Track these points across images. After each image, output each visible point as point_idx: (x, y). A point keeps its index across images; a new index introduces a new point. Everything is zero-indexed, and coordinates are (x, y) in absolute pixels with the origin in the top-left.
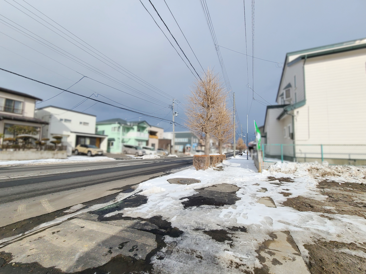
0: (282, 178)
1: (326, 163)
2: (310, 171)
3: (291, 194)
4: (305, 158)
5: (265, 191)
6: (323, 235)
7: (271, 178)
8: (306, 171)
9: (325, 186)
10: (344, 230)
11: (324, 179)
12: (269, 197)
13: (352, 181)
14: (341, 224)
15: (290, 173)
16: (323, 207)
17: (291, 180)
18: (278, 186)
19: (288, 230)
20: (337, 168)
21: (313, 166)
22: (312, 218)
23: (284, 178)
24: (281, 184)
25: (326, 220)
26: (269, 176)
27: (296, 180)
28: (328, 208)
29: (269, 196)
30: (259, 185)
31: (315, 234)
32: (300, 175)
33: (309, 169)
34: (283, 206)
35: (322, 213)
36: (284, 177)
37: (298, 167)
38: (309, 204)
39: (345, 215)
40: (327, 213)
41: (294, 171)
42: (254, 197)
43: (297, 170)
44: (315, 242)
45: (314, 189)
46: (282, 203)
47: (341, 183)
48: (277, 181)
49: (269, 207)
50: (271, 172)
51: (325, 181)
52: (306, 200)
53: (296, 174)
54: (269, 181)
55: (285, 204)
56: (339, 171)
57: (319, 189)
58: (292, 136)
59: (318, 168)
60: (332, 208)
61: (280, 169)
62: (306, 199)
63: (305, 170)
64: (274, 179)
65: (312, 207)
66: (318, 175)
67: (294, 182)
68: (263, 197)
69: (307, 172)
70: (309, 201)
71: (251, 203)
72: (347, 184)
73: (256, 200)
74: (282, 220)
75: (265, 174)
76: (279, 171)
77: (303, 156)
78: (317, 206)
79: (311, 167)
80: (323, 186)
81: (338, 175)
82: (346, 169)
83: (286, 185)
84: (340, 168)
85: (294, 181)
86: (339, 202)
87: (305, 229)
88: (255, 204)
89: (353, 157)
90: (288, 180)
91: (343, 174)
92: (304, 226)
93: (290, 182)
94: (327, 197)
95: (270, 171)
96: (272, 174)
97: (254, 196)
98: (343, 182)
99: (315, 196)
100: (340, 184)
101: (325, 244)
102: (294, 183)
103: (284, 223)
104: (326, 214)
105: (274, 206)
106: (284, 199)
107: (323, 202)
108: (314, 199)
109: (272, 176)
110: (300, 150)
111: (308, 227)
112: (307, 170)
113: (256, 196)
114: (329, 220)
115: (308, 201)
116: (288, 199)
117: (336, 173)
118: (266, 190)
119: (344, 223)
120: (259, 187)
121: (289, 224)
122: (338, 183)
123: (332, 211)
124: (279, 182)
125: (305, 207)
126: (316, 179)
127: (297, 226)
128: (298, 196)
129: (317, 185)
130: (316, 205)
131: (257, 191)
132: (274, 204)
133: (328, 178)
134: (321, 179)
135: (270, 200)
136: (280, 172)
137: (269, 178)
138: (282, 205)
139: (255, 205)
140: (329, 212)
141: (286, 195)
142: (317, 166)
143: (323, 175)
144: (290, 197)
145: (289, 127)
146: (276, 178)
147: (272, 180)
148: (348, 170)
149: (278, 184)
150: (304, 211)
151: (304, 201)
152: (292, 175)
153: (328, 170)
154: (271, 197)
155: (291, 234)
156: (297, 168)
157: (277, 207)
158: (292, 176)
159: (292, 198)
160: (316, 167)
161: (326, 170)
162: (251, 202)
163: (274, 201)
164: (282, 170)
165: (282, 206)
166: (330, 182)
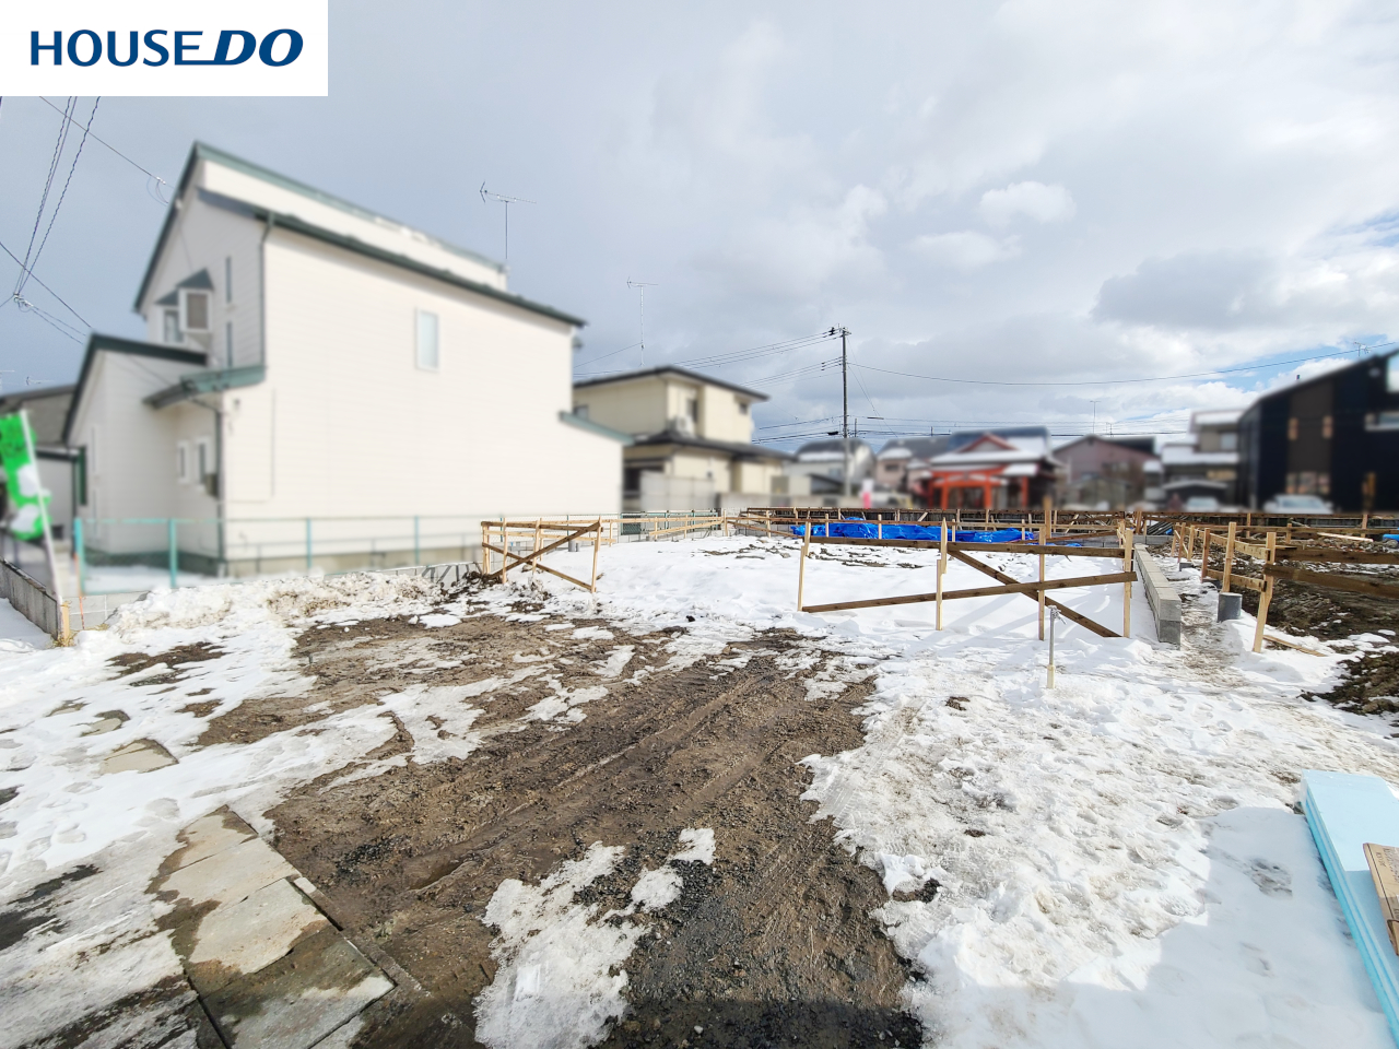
0: (177, 648)
1: (318, 574)
2: (274, 605)
3: (217, 703)
4: (258, 560)
5: (117, 721)
6: (301, 775)
7: (129, 663)
8: (260, 606)
9: (313, 646)
10: (340, 745)
11: (311, 621)
12: (144, 740)
13: (373, 613)
14: (337, 734)
15: (205, 623)
16: (305, 710)
17: (214, 648)
18: (166, 686)
19: (224, 803)
20: (343, 583)
21: (284, 588)
22: (279, 750)
23: (185, 647)
24: (178, 677)
25: (311, 739)
26: (118, 653)
27: (229, 646)
28: (314, 708)
29: (142, 736)
30: (79, 706)
31: (285, 781)
32: (241, 626)
33: (271, 597)
34: (200, 750)
35: (301, 728)
36: (186, 644)
37: (236, 597)
38: (273, 716)
39: (346, 713)
40: (313, 721)
41: (221, 614)
42: (79, 761)
43: (232, 610)
44: (285, 796)
45: (285, 663)
46: (195, 740)
47: (349, 626)
48: (161, 668)
49: (153, 770)
50: (126, 637)
51: (313, 627)
52: (264, 706)
53: (228, 624)
54: (124, 673)
55: (206, 740)
56: (348, 591)
57: (296, 662)
58: (214, 485)
59: (297, 591)
60: (323, 705)
61: (166, 616)
62: (264, 702)
63: (260, 603)
64: (143, 661)
65: (279, 720)
66: (296, 612)
67: (224, 654)
68: (117, 747)
69: (266, 611)
70: (271, 705)
71: (75, 788)
72: (362, 627)
73: (96, 767)
74: (203, 788)
75: (98, 647)
76: (163, 621)
77: (252, 553)
78: (292, 712)
79: (278, 592)
80: (308, 648)
81: (345, 603)
82: (364, 582)
83: (198, 676)
84: (350, 581)
85: (223, 650)
86: (340, 684)
87: (264, 780)
88: (96, 782)
89: (380, 547)
90: (198, 652)
91: (357, 598)
92: (262, 776)
93: (210, 658)
94: (314, 678)
95: (121, 632)
96: (131, 642)
97: (76, 758)
98: (354, 623)
99: (287, 685)
100: (347, 630)
101: (305, 790)
102: (223, 657)
103: (211, 793)
104: (310, 726)
105: (170, 760)
106: (201, 725)
107: (305, 695)
108: (283, 695)
109: (133, 650)
110: (242, 536)
111: (270, 773)
112: (265, 604)
113: (88, 753)
114: (314, 738)
115: (269, 708)
116: (212, 722)
117: (342, 598)
118: (121, 716)
119: (341, 732)
120: (88, 715)
121: (224, 789)
122: (342, 628)
123: (322, 713)
124: (170, 671)
125: (263, 727)
126: (289, 626)
127: (245, 785)
128: (240, 703)
129: (292, 649)
130: (288, 712)
131: (84, 734)
132: (169, 754)
133: (319, 618)
134: (304, 623)
135: (150, 748)
136: (165, 628)
137: (121, 660)
138: (195, 748)
139: (98, 788)
140: (317, 717)
141: (200, 710)
142: (293, 583)
143: (308, 613)
144: (219, 711)
145: (202, 449)
146: (152, 653)
147: (138, 668)
148: (367, 585)
149: (164, 679)
150: (261, 738)
151: (258, 710)
152: (214, 628)
153: (323, 594)
154: (150, 738)
155: (233, 808)
156: (231, 603)
157: (180, 760)
158: (213, 634)
159: (224, 714)
160: (290, 590)
161: (316, 595)
162: (72, 782)
163: (165, 745)
164: (173, 619)
165: (195, 751)
166: (326, 629)
